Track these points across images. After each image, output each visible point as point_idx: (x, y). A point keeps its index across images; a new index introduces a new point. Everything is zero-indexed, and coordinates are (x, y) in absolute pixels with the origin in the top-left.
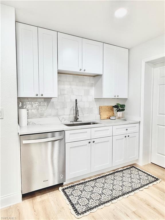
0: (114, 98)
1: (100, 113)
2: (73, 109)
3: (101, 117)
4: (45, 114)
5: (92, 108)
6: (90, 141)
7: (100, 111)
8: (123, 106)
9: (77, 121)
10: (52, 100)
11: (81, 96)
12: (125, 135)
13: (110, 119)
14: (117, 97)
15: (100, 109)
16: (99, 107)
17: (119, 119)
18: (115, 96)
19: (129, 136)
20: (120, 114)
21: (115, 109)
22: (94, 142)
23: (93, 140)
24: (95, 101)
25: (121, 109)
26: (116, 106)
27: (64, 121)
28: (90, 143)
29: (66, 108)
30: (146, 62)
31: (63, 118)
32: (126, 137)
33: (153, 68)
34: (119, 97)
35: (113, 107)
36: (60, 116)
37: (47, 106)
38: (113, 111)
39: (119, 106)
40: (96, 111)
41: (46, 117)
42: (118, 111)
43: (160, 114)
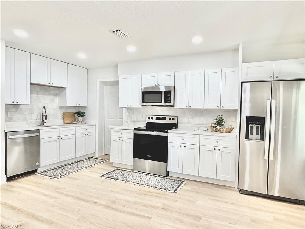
0: (76, 106)
1: (63, 118)
2: (39, 114)
3: (64, 122)
4: (14, 119)
5: (57, 114)
6: (59, 137)
7: (63, 116)
8: (83, 113)
9: (44, 125)
10: (20, 107)
11: (47, 103)
12: (85, 134)
13: (72, 123)
14: (78, 106)
15: (63, 115)
16: (63, 113)
17: (80, 123)
18: (77, 105)
19: (88, 135)
20: (80, 119)
21: (76, 115)
22: (62, 138)
23: (61, 137)
24: (59, 108)
25: (81, 115)
26: (78, 113)
27: (32, 124)
28: (59, 139)
29: (33, 113)
30: (99, 82)
31: (31, 122)
32: (85, 135)
33: (104, 86)
34: (80, 106)
35: (75, 113)
36: (27, 120)
37: (16, 111)
38: (75, 116)
39: (80, 113)
40: (60, 117)
41: (15, 121)
42: (79, 117)
43: (109, 118)
